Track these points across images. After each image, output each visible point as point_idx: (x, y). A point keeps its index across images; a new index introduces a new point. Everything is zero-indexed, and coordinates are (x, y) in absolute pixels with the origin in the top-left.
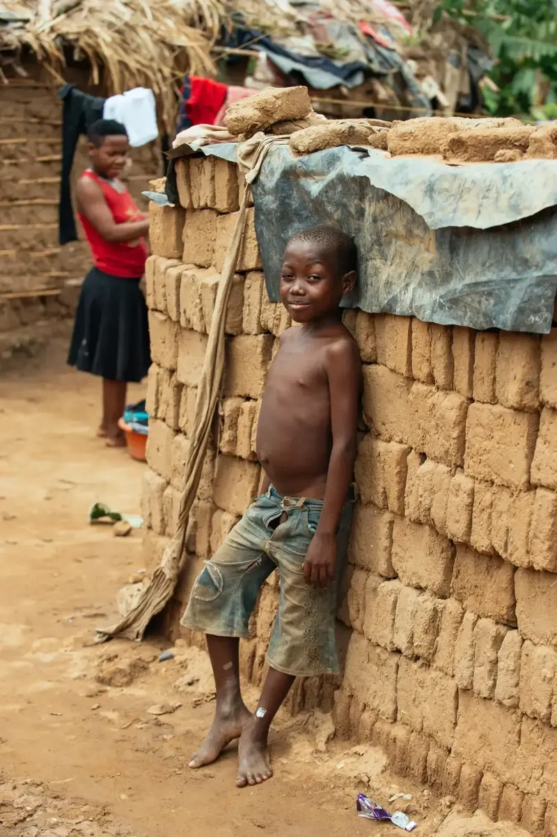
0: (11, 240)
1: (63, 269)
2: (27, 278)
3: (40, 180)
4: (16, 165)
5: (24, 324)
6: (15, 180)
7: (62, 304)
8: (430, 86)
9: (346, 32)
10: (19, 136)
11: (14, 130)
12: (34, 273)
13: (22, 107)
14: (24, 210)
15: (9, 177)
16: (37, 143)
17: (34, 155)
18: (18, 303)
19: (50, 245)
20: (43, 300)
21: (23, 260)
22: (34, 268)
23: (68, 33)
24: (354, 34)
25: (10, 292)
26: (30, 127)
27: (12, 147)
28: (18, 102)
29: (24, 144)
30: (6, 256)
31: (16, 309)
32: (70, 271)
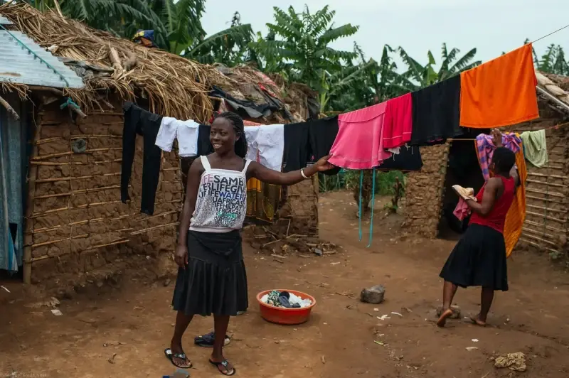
0: (99, 211)
1: (129, 226)
2: (109, 235)
3: (116, 174)
4: (102, 164)
5: (109, 262)
6: (102, 174)
7: (129, 247)
8: (298, 116)
9: (253, 89)
10: (104, 146)
11: (101, 142)
12: (113, 231)
13: (106, 128)
14: (107, 192)
15: (99, 172)
16: (114, 150)
17: (113, 158)
18: (104, 250)
19: (123, 213)
20: (119, 246)
21: (107, 223)
22: (113, 228)
23: (137, 81)
24: (258, 90)
25: (99, 244)
26: (111, 140)
27: (100, 153)
28: (104, 125)
29: (107, 151)
30: (97, 221)
31: (103, 253)
32: (134, 227)
